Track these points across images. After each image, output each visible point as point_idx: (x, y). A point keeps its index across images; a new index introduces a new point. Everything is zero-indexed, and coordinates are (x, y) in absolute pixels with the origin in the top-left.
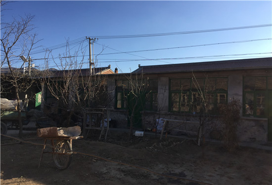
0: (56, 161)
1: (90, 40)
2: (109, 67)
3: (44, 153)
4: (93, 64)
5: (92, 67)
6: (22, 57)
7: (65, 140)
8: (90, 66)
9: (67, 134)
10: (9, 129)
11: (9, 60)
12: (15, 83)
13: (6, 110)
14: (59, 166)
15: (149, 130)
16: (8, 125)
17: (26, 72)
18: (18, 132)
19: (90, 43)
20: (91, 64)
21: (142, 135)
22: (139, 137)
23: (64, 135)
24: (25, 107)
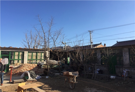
0: (70, 86)
1: (90, 32)
2: (101, 44)
3: (66, 82)
4: (92, 43)
5: (92, 44)
6: (62, 42)
7: (73, 77)
8: (91, 44)
9: (73, 74)
10: (56, 72)
11: (55, 45)
12: (57, 54)
13: (55, 65)
14: (71, 88)
15: (120, 76)
16: (56, 71)
17: (64, 49)
18: (59, 74)
19: (90, 33)
20: (91, 43)
21: (115, 78)
22: (112, 79)
23: (72, 75)
24: (61, 63)
